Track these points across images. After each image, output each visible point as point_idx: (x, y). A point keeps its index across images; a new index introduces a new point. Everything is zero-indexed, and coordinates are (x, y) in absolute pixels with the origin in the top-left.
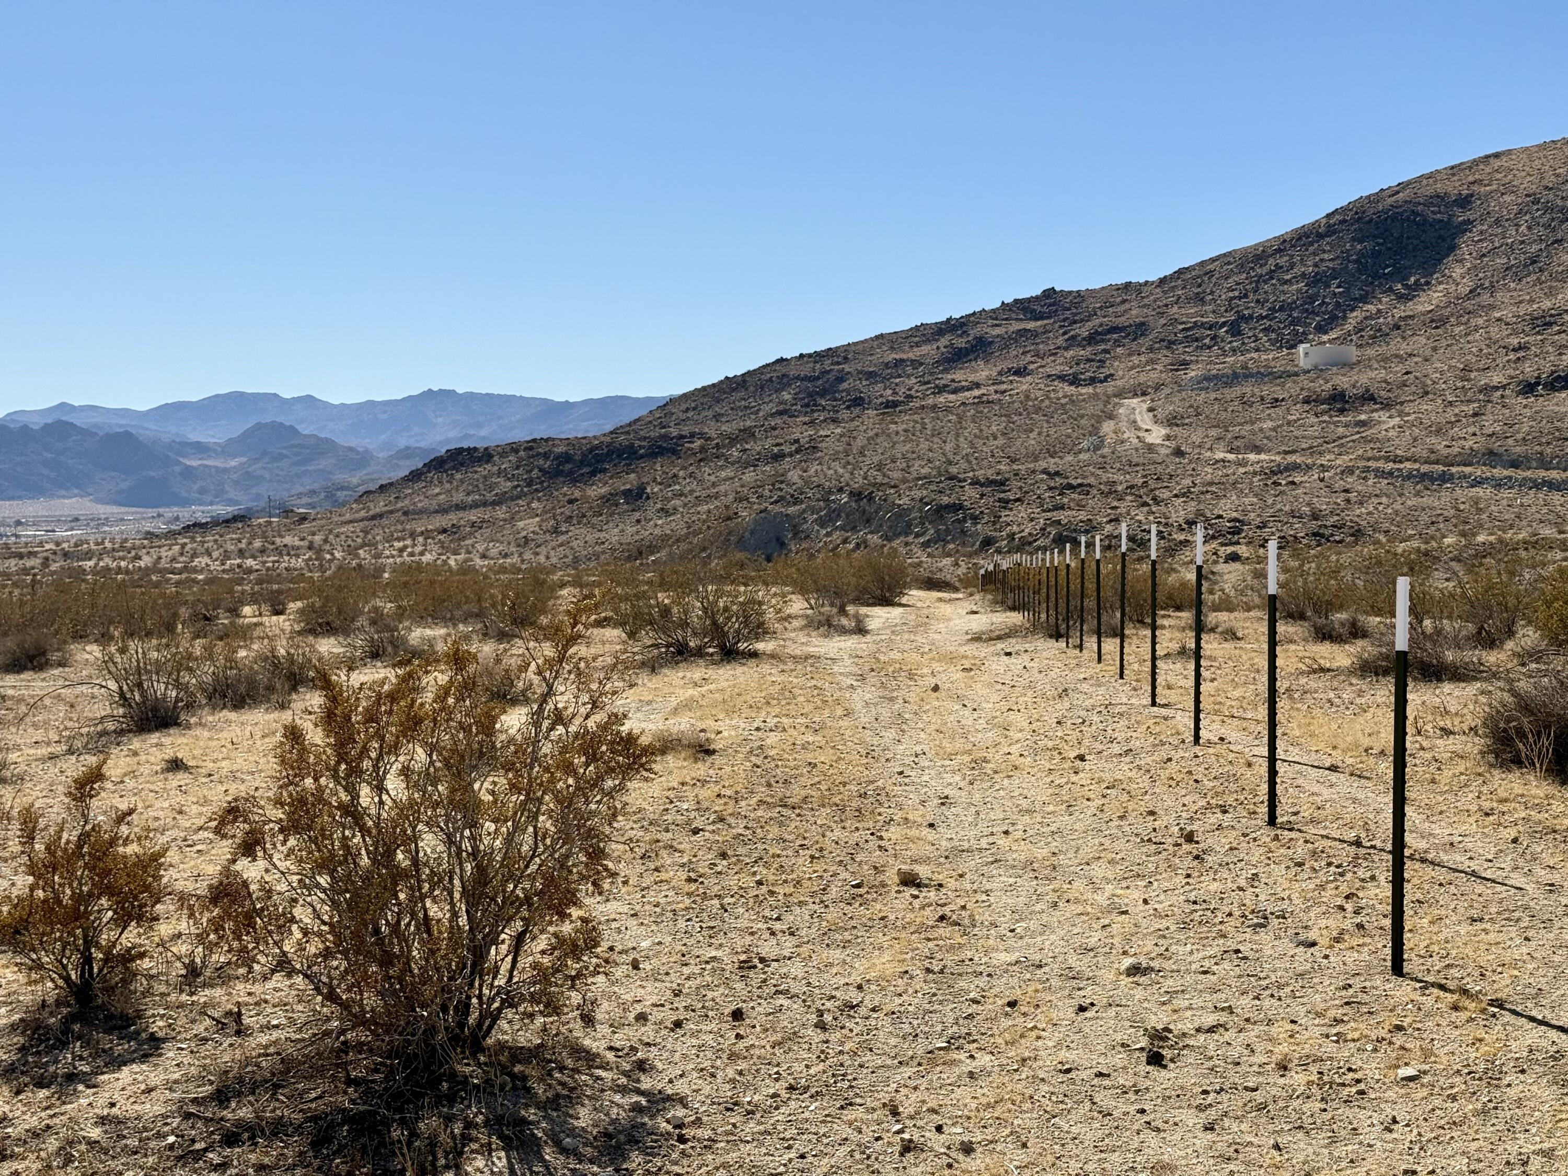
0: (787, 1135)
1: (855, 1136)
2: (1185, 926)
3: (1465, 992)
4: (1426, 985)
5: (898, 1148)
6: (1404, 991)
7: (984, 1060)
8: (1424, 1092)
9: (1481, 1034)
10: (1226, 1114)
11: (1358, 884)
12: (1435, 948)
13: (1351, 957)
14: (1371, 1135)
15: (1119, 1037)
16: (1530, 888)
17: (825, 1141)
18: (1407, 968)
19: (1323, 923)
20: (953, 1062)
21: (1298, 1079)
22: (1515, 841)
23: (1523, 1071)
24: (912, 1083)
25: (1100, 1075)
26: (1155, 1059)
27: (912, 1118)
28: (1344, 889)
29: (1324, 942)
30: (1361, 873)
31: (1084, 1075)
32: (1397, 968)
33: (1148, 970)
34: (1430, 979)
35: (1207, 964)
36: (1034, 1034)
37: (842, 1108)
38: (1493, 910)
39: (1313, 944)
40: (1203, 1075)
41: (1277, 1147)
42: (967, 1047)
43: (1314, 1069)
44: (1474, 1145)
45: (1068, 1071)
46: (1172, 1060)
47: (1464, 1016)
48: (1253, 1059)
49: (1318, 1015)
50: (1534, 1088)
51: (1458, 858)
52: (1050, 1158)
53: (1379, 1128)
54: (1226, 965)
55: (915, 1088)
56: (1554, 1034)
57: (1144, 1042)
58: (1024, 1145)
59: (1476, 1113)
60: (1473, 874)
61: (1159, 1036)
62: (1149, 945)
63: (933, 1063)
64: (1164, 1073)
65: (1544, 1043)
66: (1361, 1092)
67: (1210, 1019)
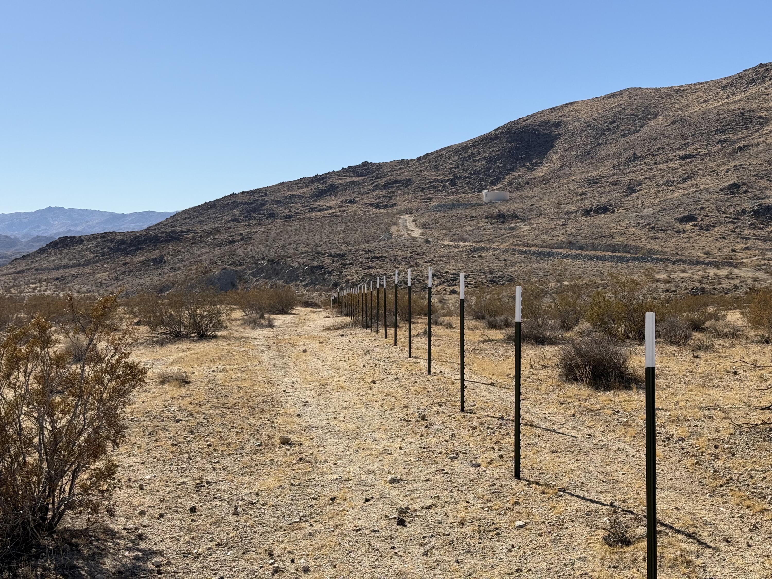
0: (215, 568)
1: (249, 567)
2: (419, 459)
3: (548, 485)
4: (530, 483)
5: (271, 571)
6: (520, 485)
7: (317, 526)
8: (528, 532)
9: (554, 504)
10: (433, 547)
11: (501, 437)
12: (535, 465)
13: (496, 471)
14: (502, 554)
15: (384, 513)
16: (580, 437)
17: (234, 570)
18: (522, 475)
19: (484, 456)
20: (302, 529)
21: (468, 529)
22: (574, 415)
23: (573, 521)
24: (280, 540)
25: (374, 531)
26: (401, 523)
27: (279, 556)
28: (495, 439)
29: (484, 464)
30: (503, 432)
31: (366, 531)
32: (517, 475)
33: (401, 480)
34: (532, 480)
35: (428, 476)
36: (342, 513)
37: (244, 553)
38: (563, 447)
39: (479, 466)
40: (424, 529)
41: (457, 562)
42: (309, 521)
43: (476, 524)
44: (550, 557)
45: (359, 530)
46: (409, 523)
47: (547, 496)
48: (448, 521)
49: (479, 498)
50: (578, 529)
51: (547, 424)
52: (347, 572)
53: (505, 550)
54: (437, 477)
55: (282, 542)
56: (588, 503)
57: (396, 515)
58: (335, 567)
59: (551, 542)
60: (554, 431)
61: (403, 511)
62: (401, 468)
63: (292, 529)
64: (405, 529)
65: (583, 508)
66: (498, 534)
67: (428, 502)
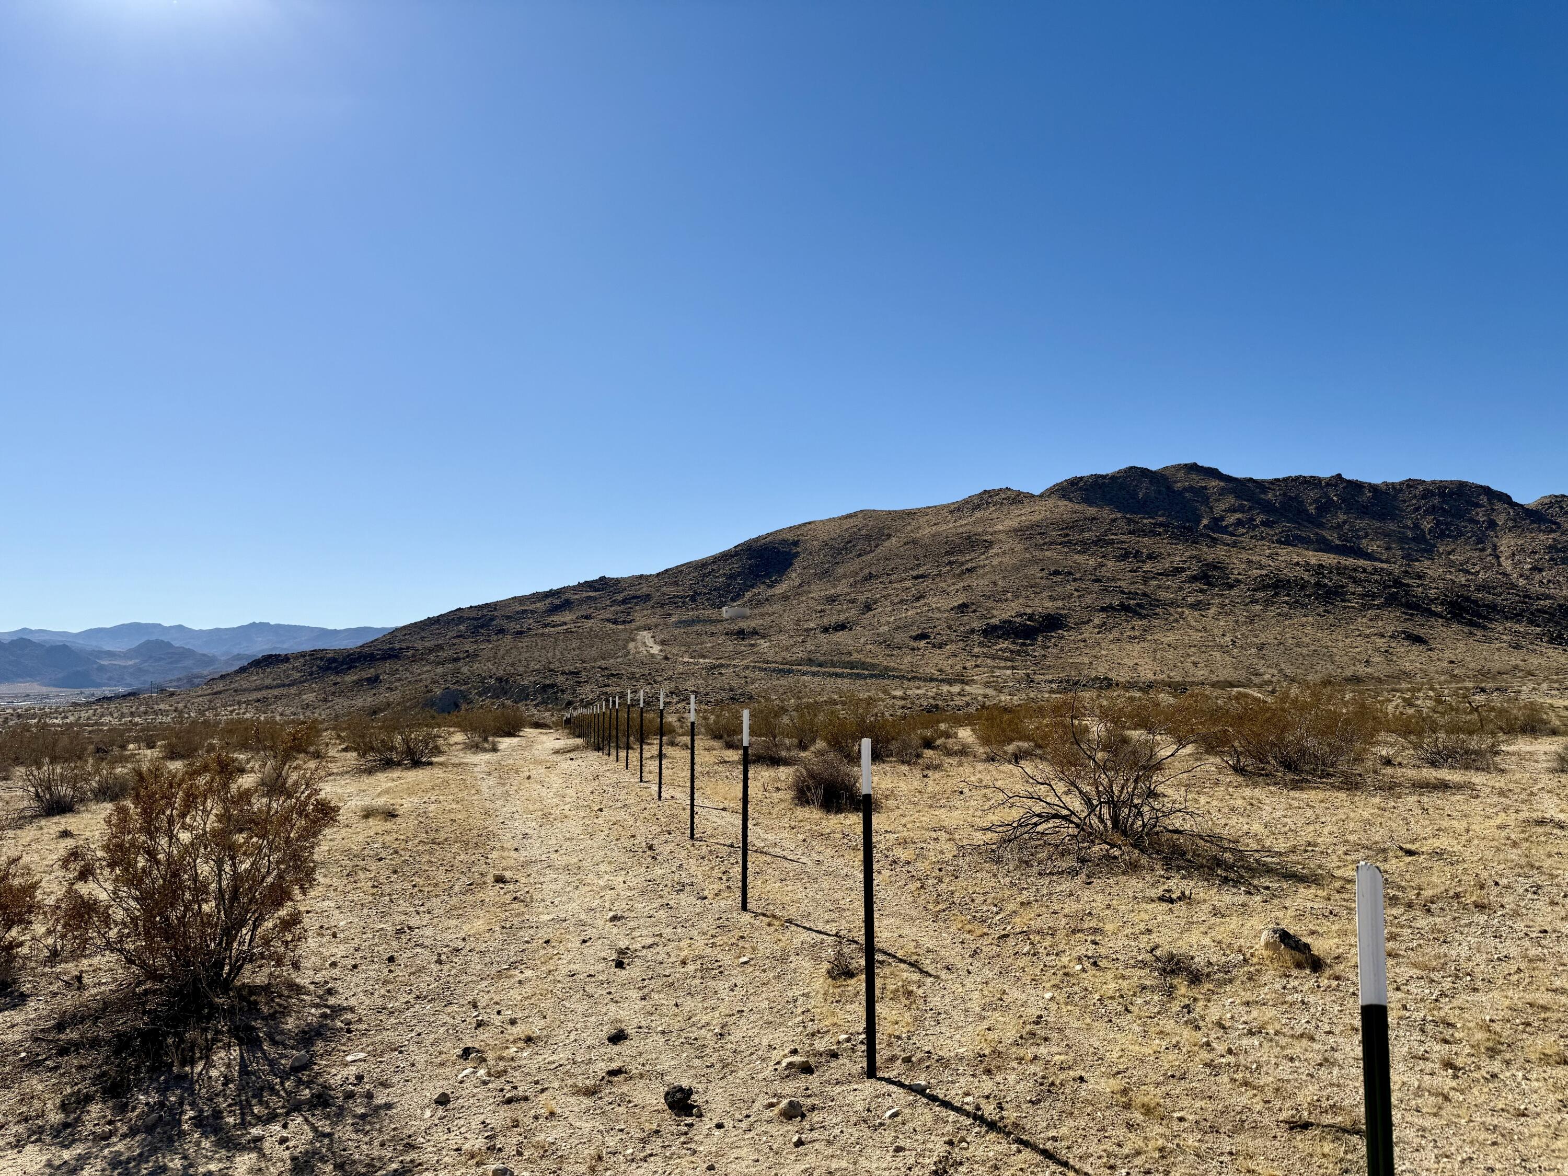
0: (412, 1023)
1: (450, 1021)
2: (643, 893)
3: (774, 916)
4: (757, 914)
5: (474, 1025)
6: (747, 918)
7: (529, 973)
8: (751, 969)
9: (780, 937)
10: (653, 991)
11: (729, 866)
12: (763, 896)
13: (723, 904)
14: (723, 994)
15: (602, 955)
16: (809, 863)
17: (433, 1025)
18: (748, 905)
19: (711, 887)
20: (511, 976)
21: (691, 968)
22: (804, 840)
23: (798, 954)
24: (487, 989)
25: (590, 976)
26: (620, 965)
27: (484, 1008)
28: (723, 869)
29: (710, 896)
30: (731, 861)
31: (581, 976)
32: (744, 908)
33: (622, 917)
34: (759, 911)
35: (651, 912)
36: (557, 957)
37: (445, 1006)
38: (791, 875)
39: (706, 898)
40: (644, 971)
41: (677, 1005)
42: (520, 967)
43: (699, 962)
44: (772, 994)
45: (573, 975)
46: (628, 965)
47: (773, 929)
48: (670, 960)
49: (704, 934)
50: (803, 962)
51: (777, 850)
52: (558, 1023)
53: (727, 990)
54: (661, 912)
55: (488, 992)
56: (813, 935)
57: (615, 956)
58: (545, 1017)
59: (774, 978)
60: (784, 857)
61: (622, 952)
62: (623, 905)
63: (500, 977)
64: (624, 972)
65: (809, 939)
66: (721, 972)
67: (650, 941)
